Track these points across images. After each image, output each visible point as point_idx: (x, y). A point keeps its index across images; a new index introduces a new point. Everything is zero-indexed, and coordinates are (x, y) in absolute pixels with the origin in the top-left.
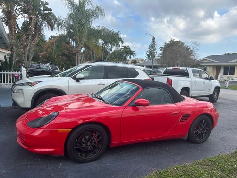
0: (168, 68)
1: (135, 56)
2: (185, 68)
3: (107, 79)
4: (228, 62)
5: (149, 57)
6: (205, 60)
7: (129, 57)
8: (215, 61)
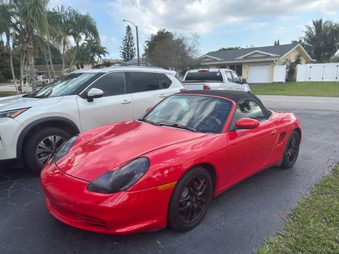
0: (191, 71)
1: (107, 55)
2: (217, 70)
3: (133, 94)
4: (234, 60)
5: (125, 57)
6: (206, 57)
7: (97, 57)
8: (218, 59)
